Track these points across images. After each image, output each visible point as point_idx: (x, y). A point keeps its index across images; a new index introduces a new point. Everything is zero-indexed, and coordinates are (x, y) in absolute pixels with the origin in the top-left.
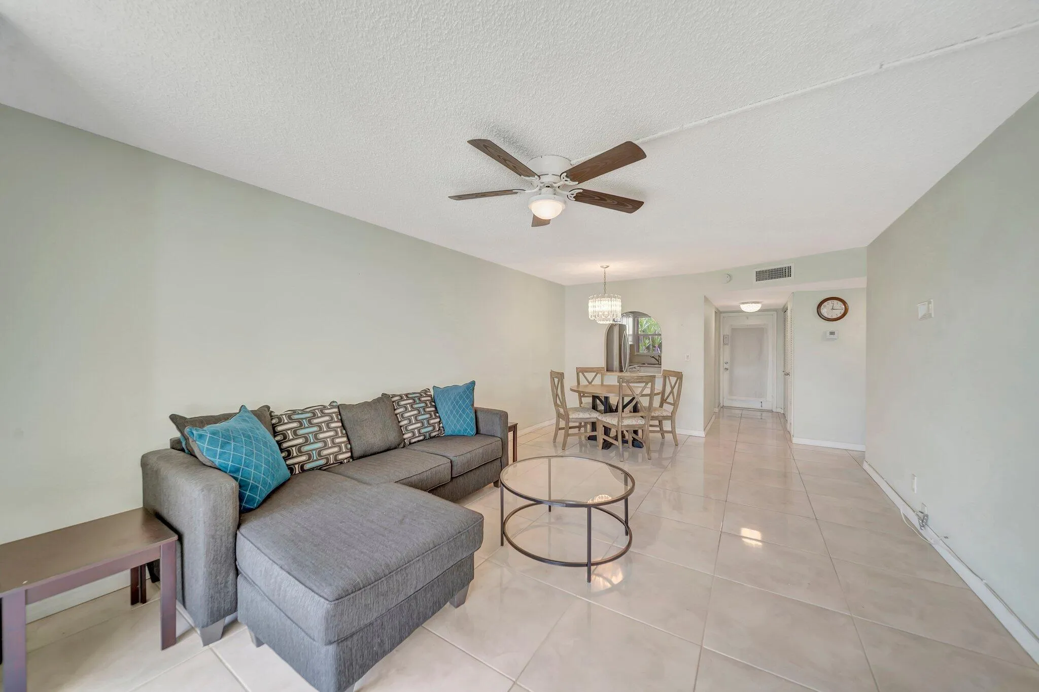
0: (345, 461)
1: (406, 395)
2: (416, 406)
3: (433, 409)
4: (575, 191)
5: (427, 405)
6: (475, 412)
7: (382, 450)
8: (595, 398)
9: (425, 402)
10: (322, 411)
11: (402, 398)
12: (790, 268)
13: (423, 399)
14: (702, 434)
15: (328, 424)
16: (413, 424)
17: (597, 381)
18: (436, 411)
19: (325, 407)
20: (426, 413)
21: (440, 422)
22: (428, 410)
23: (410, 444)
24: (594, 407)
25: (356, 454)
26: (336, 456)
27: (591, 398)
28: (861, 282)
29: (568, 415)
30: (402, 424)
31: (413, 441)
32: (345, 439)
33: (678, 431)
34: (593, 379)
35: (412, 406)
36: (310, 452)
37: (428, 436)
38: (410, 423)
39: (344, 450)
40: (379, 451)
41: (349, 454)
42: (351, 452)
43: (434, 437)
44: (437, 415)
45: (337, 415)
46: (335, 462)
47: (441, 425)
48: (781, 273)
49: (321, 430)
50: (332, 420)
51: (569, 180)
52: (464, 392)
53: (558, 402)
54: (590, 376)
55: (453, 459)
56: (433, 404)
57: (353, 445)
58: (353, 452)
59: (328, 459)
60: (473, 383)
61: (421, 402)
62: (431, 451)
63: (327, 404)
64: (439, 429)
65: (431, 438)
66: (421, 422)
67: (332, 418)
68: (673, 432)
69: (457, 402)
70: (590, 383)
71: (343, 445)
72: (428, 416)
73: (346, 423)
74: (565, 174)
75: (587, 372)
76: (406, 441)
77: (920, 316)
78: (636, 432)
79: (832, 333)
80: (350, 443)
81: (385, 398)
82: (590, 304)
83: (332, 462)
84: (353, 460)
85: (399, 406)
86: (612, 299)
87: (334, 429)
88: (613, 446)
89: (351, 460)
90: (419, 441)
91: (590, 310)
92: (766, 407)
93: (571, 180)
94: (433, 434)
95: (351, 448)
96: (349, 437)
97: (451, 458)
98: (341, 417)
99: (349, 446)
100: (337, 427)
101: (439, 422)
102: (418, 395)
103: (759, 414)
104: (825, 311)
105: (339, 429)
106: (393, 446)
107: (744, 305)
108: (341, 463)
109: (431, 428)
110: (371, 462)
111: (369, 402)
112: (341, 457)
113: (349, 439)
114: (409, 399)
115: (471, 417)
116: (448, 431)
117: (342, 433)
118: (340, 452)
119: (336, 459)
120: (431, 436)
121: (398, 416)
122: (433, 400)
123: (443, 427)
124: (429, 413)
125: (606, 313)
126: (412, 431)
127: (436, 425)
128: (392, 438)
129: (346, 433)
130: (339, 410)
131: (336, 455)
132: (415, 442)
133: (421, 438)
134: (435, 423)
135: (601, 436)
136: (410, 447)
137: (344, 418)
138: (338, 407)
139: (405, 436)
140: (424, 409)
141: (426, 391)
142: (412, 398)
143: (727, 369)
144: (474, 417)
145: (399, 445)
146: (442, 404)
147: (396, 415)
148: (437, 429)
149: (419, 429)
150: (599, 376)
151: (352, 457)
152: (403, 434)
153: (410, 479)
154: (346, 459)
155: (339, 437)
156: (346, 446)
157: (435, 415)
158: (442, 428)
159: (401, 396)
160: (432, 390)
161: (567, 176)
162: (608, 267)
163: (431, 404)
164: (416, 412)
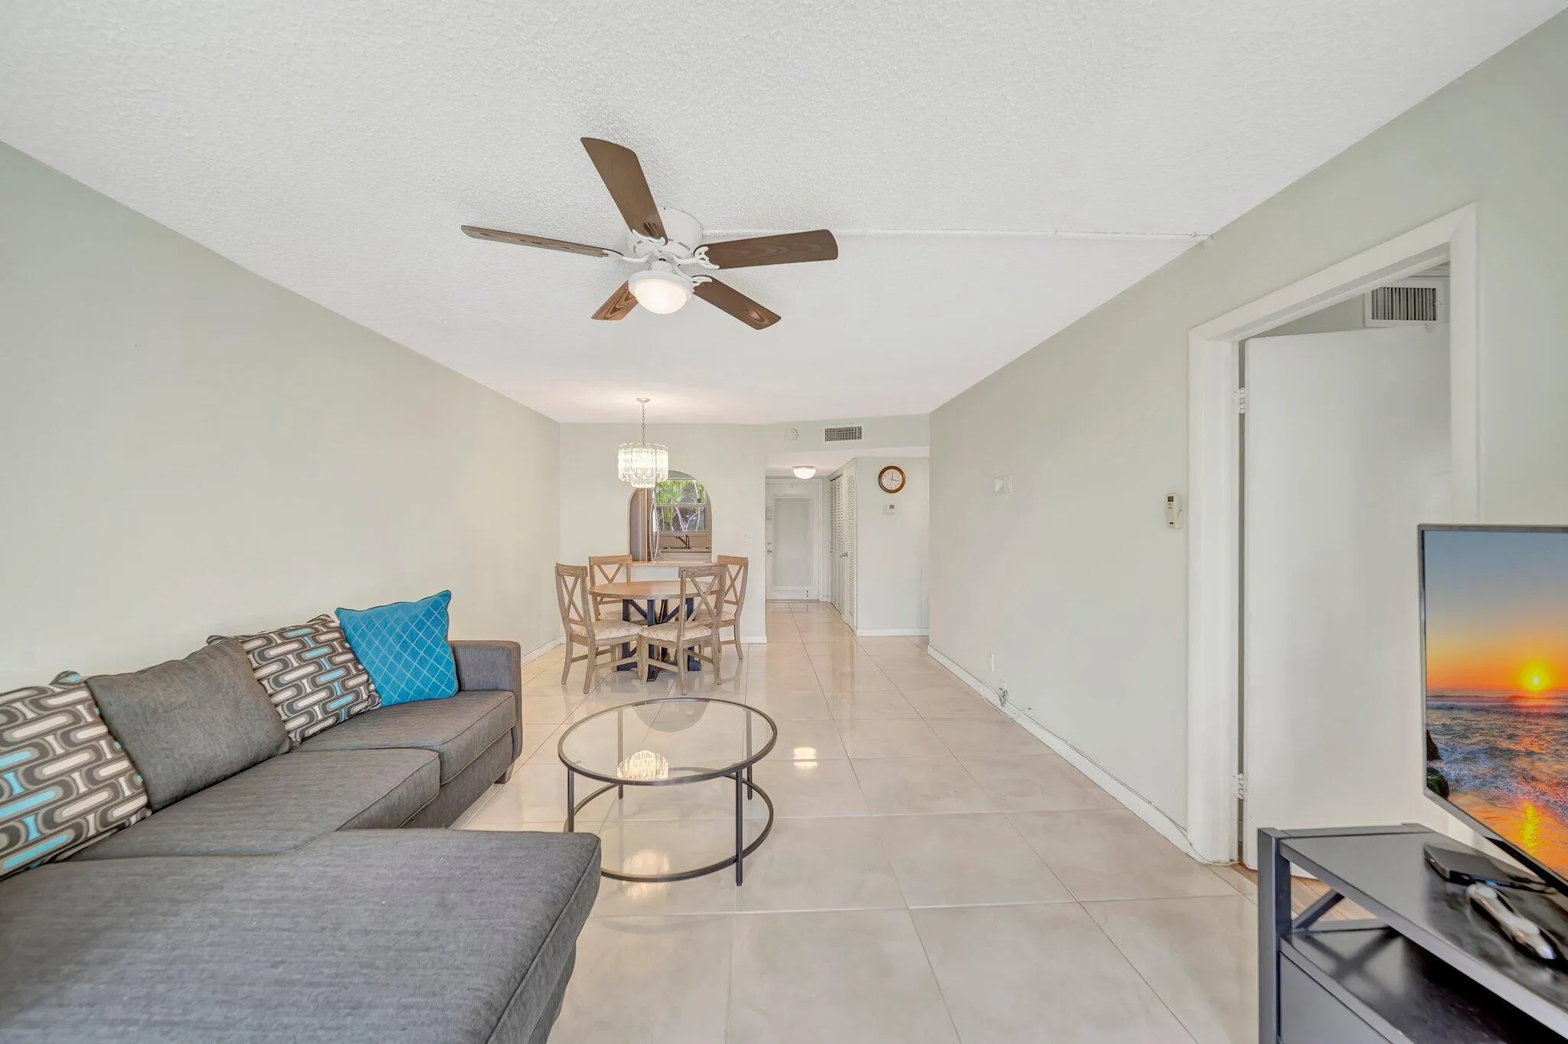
0: (133, 819)
1: (281, 633)
2: (308, 655)
3: (350, 656)
4: (702, 277)
5: (334, 649)
6: (454, 652)
7: (236, 768)
8: (627, 603)
9: (328, 643)
10: (36, 704)
11: (269, 641)
12: (860, 428)
13: (323, 638)
14: (763, 639)
15: (65, 735)
16: (308, 695)
17: (621, 578)
18: (357, 661)
19: (42, 691)
20: (336, 666)
21: (368, 680)
22: (338, 659)
23: (304, 739)
24: (626, 617)
25: (161, 795)
26: (104, 814)
27: (622, 604)
28: (924, 451)
29: (594, 635)
30: (278, 698)
31: (311, 731)
32: (125, 764)
33: (743, 640)
34: (614, 576)
35: (299, 657)
36: (79, 820)
37: (343, 716)
38: (300, 693)
39: (128, 793)
40: (229, 773)
41: (142, 800)
42: (147, 791)
43: (359, 714)
44: (360, 667)
45: (90, 706)
46: (102, 830)
47: (372, 687)
48: (849, 433)
49: (45, 755)
50: (77, 721)
51: (707, 259)
52: (428, 614)
53: (573, 615)
54: (610, 570)
55: (444, 748)
56: (347, 645)
57: (149, 772)
58: (151, 790)
59: (78, 829)
60: (446, 596)
61: (320, 644)
62: (378, 743)
63: (45, 683)
64: (369, 696)
65: (351, 717)
66: (328, 687)
67: (77, 718)
68: (736, 641)
69: (412, 636)
70: (610, 581)
71: (122, 780)
72: (341, 672)
73: (117, 724)
74: (706, 249)
75: (605, 563)
76: (292, 735)
77: (997, 490)
78: (692, 649)
79: (892, 507)
80: (139, 772)
81: (220, 646)
82: (621, 456)
83: (92, 832)
84: (154, 812)
85: (265, 659)
86: (658, 450)
87: (90, 745)
88: (661, 674)
89: (149, 813)
90: (322, 731)
91: (621, 465)
92: (813, 596)
93: (710, 261)
94: (357, 709)
95: (144, 783)
96: (133, 755)
97: (437, 748)
98: (100, 710)
99: (139, 780)
100: (99, 738)
101: (367, 683)
102: (309, 630)
103: (804, 605)
104: (885, 482)
105: (103, 743)
106: (265, 753)
107: (797, 470)
108: (121, 827)
109: (350, 698)
110: (212, 802)
111: (181, 662)
112: (118, 812)
113: (133, 763)
114: (288, 641)
115: (448, 661)
116: (391, 695)
117: (113, 750)
118: (117, 799)
119: (104, 822)
120: (352, 713)
121: (265, 682)
122: (345, 638)
123: (376, 691)
124: (343, 665)
125: (649, 472)
126: (308, 711)
127: (362, 688)
128: (261, 736)
129: (124, 749)
130: (92, 694)
131: (103, 809)
132: (315, 734)
133: (330, 721)
134: (360, 685)
135: (644, 661)
136: (306, 746)
137: (110, 711)
138: (87, 684)
139: (290, 726)
140: (330, 660)
141: (323, 620)
142: (297, 639)
143: (771, 551)
144: (452, 660)
145: (278, 748)
146: (370, 644)
147: (259, 680)
148: (365, 697)
149: (323, 704)
150: (623, 570)
151: (148, 805)
152: (285, 721)
153: (366, 814)
154: (135, 813)
155: (108, 763)
156: (131, 783)
157: (357, 669)
158: (374, 693)
159: (263, 636)
160: (334, 617)
161: (706, 253)
162: (648, 400)
163: (343, 647)
164: (311, 668)
